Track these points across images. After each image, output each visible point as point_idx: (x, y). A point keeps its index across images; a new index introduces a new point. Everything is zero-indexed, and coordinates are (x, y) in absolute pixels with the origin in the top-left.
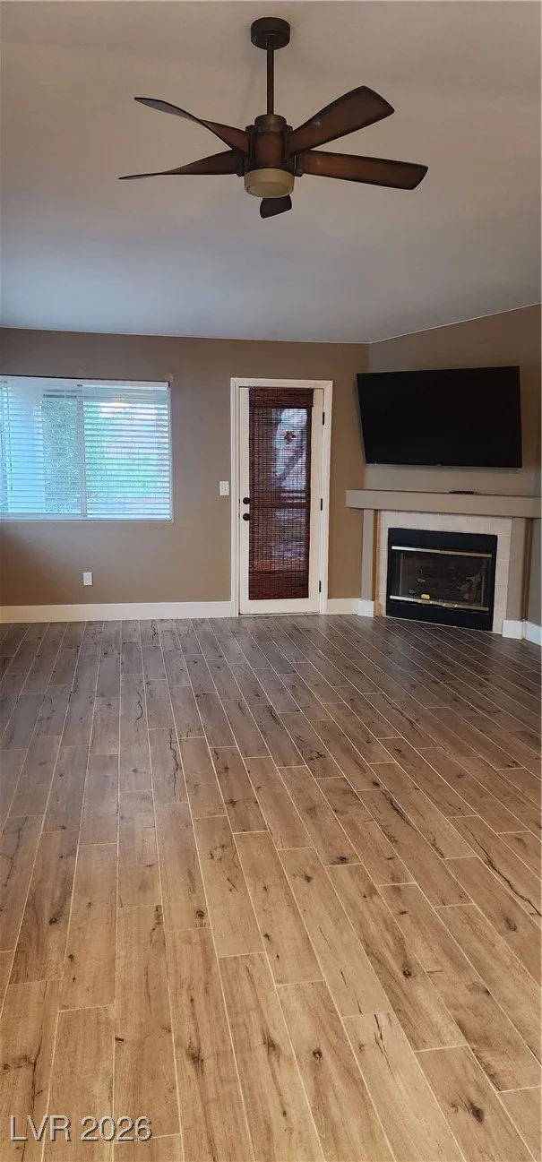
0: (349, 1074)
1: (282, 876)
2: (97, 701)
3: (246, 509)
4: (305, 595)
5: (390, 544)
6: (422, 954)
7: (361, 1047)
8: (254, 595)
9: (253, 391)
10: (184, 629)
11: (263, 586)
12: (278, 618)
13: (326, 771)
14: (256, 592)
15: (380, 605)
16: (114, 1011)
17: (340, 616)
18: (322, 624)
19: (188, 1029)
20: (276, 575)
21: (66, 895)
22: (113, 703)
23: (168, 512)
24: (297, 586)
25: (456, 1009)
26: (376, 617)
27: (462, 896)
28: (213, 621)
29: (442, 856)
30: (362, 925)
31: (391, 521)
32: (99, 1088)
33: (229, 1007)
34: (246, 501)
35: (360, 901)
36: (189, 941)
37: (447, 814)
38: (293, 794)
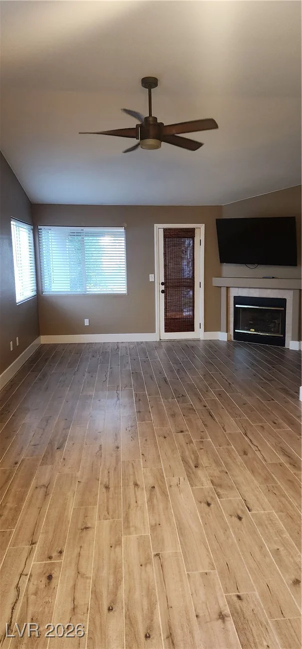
0: (164, 493)
1: (154, 436)
2: (86, 374)
3: (163, 288)
4: (193, 330)
5: (235, 304)
6: (204, 461)
7: (170, 486)
8: (167, 330)
9: (165, 230)
10: (132, 346)
11: (171, 326)
12: (179, 341)
13: (185, 401)
14: (168, 329)
15: (231, 335)
16: (79, 474)
17: (210, 340)
18: (201, 344)
19: (106, 480)
20: (178, 320)
21: (65, 440)
22: (94, 376)
23: (125, 289)
24: (189, 326)
25: (212, 477)
26: (228, 341)
27: (228, 444)
28: (146, 343)
29: (225, 431)
30: (183, 452)
31: (234, 292)
32: (70, 494)
33: (123, 475)
34: (162, 284)
35: (184, 445)
36: (112, 456)
37: (233, 417)
38: (167, 409)
